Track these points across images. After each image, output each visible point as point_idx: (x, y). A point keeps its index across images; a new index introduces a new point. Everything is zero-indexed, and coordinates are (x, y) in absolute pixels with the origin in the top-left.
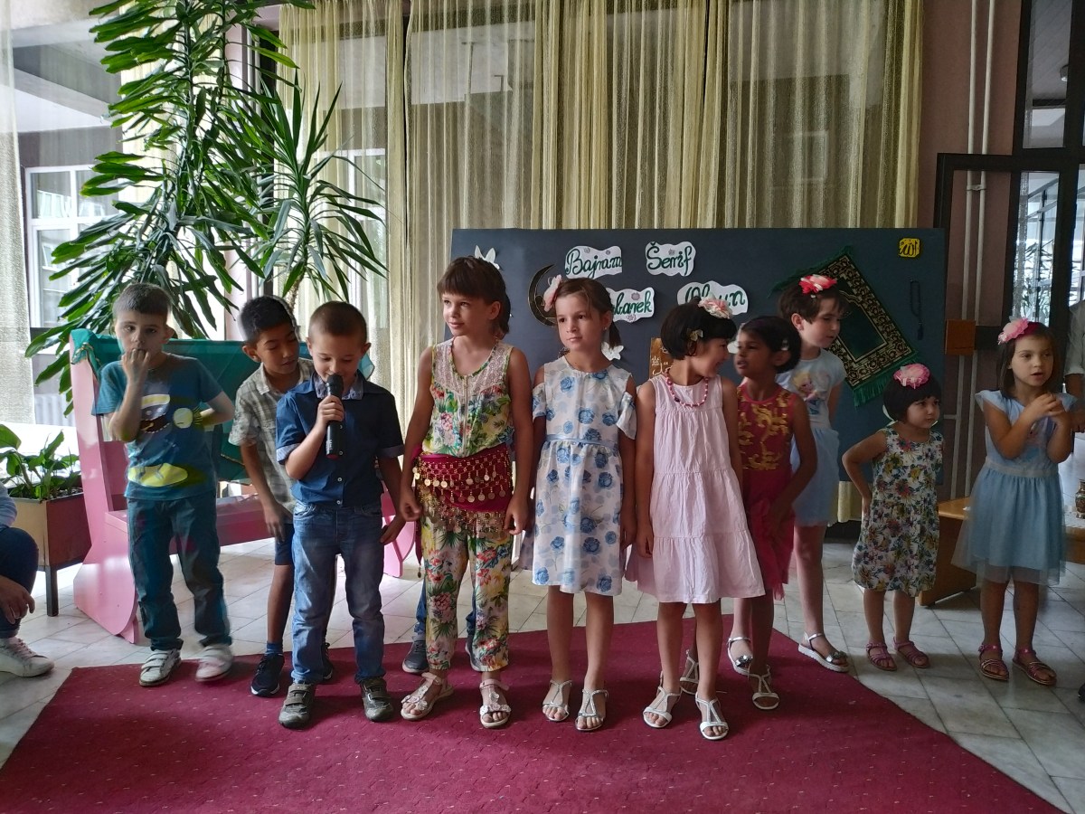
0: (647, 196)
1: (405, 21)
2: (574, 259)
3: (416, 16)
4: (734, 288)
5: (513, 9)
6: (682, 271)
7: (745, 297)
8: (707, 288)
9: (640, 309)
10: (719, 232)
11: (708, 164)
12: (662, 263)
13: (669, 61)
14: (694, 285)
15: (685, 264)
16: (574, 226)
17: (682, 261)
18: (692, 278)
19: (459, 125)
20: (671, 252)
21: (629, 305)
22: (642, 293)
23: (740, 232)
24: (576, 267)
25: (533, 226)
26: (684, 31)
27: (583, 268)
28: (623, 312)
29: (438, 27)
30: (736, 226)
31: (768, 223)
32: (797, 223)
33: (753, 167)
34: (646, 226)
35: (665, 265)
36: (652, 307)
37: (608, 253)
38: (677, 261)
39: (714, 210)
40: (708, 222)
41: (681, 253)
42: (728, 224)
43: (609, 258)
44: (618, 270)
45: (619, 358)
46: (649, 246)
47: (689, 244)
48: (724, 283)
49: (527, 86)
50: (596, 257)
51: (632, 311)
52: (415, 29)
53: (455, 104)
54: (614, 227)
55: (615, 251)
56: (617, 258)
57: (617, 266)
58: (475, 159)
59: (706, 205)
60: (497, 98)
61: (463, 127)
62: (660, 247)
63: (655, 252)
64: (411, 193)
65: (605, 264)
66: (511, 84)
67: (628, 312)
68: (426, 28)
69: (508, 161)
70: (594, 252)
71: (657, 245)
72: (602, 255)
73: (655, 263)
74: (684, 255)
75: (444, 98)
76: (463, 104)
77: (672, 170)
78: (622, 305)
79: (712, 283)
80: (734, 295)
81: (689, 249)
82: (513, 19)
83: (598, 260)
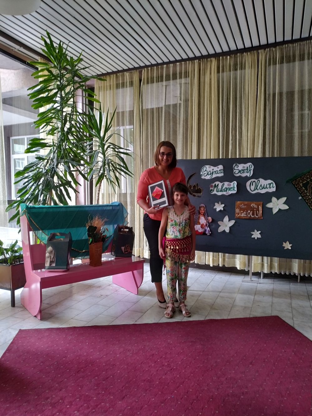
0: (234, 144)
1: (140, 81)
2: (204, 170)
3: (144, 79)
4: (270, 181)
5: (181, 73)
6: (248, 175)
7: (274, 185)
8: (258, 181)
9: (231, 190)
10: (263, 159)
11: (259, 131)
12: (240, 172)
13: (243, 90)
14: (253, 180)
15: (249, 172)
16: (204, 158)
17: (248, 171)
18: (252, 177)
19: (160, 119)
20: (244, 167)
21: (226, 188)
22: (232, 184)
23: (272, 159)
24: (205, 173)
25: (189, 158)
26: (248, 78)
27: (208, 174)
28: (224, 191)
29: (152, 82)
30: (271, 156)
31: (284, 155)
32: (296, 154)
33: (278, 131)
34: (233, 157)
35: (241, 172)
36: (236, 189)
37: (218, 168)
38: (246, 171)
39: (261, 148)
40: (259, 155)
41: (247, 167)
42: (267, 156)
43: (218, 170)
44: (222, 175)
45: (222, 209)
46: (234, 165)
47: (250, 164)
48: (266, 179)
49: (186, 101)
50: (213, 170)
51: (228, 190)
52: (144, 84)
53: (159, 108)
54: (221, 157)
55: (221, 167)
56: (222, 170)
57: (221, 173)
58: (167, 132)
59: (258, 147)
60: (175, 106)
61: (162, 120)
62: (239, 165)
63: (237, 167)
64: (142, 146)
65: (216, 172)
66: (181, 100)
67: (226, 191)
68: (148, 83)
69: (179, 133)
70: (212, 167)
71: (237, 164)
72: (216, 169)
73: (237, 172)
74: (249, 168)
75: (155, 106)
76: (162, 108)
77: (244, 133)
78: (224, 188)
79: (260, 179)
80: (270, 184)
81: (251, 166)
82: (181, 77)
83: (214, 171)
